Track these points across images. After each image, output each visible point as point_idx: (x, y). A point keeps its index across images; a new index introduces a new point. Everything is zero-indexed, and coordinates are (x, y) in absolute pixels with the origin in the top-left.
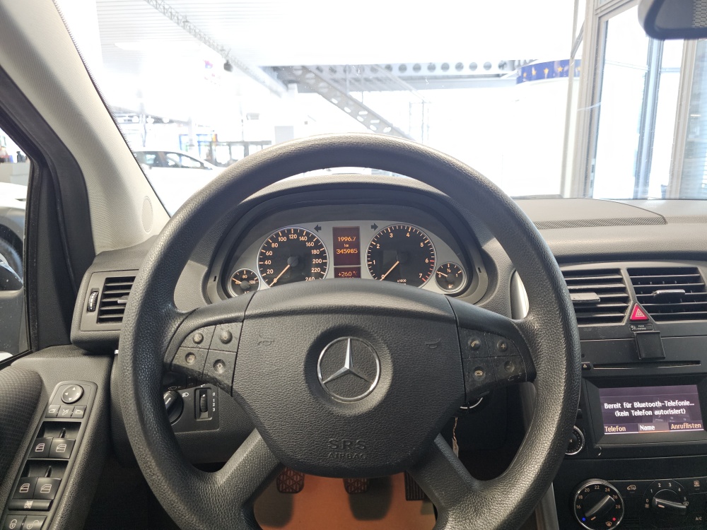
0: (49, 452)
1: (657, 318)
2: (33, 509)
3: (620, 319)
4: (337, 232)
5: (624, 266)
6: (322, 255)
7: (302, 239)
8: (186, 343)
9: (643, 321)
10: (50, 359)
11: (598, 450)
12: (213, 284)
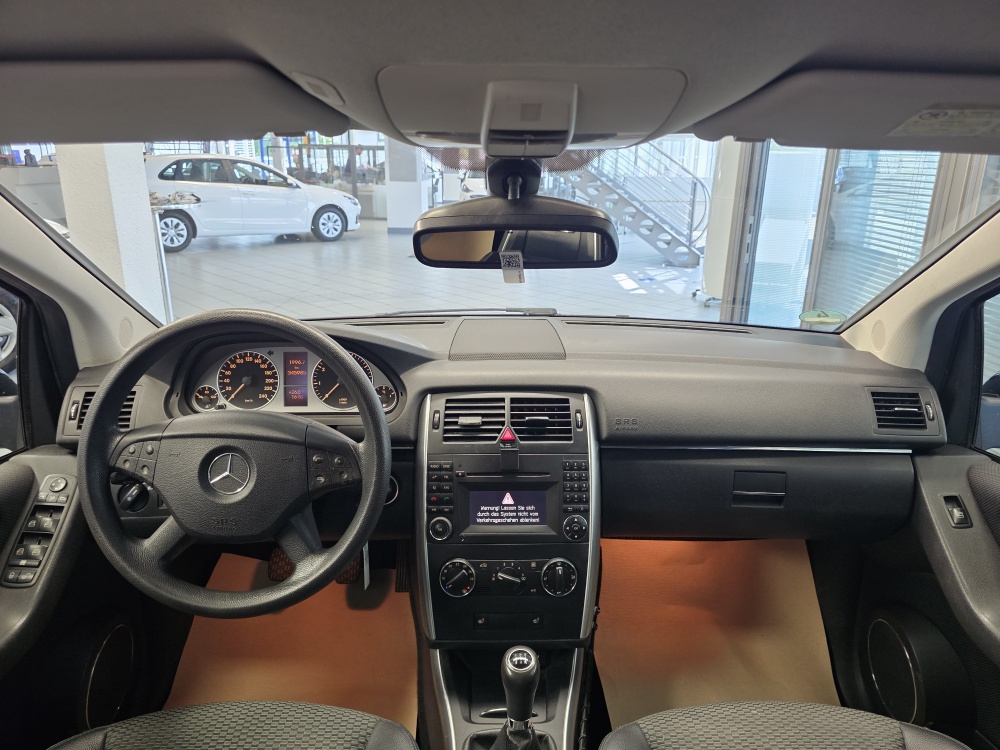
0: (39, 526)
1: (522, 439)
2: (26, 566)
3: (494, 438)
4: (287, 357)
5: (508, 396)
6: (274, 376)
7: (256, 361)
8: (125, 453)
9: (512, 441)
10: (41, 456)
11: (462, 537)
12: (175, 399)
